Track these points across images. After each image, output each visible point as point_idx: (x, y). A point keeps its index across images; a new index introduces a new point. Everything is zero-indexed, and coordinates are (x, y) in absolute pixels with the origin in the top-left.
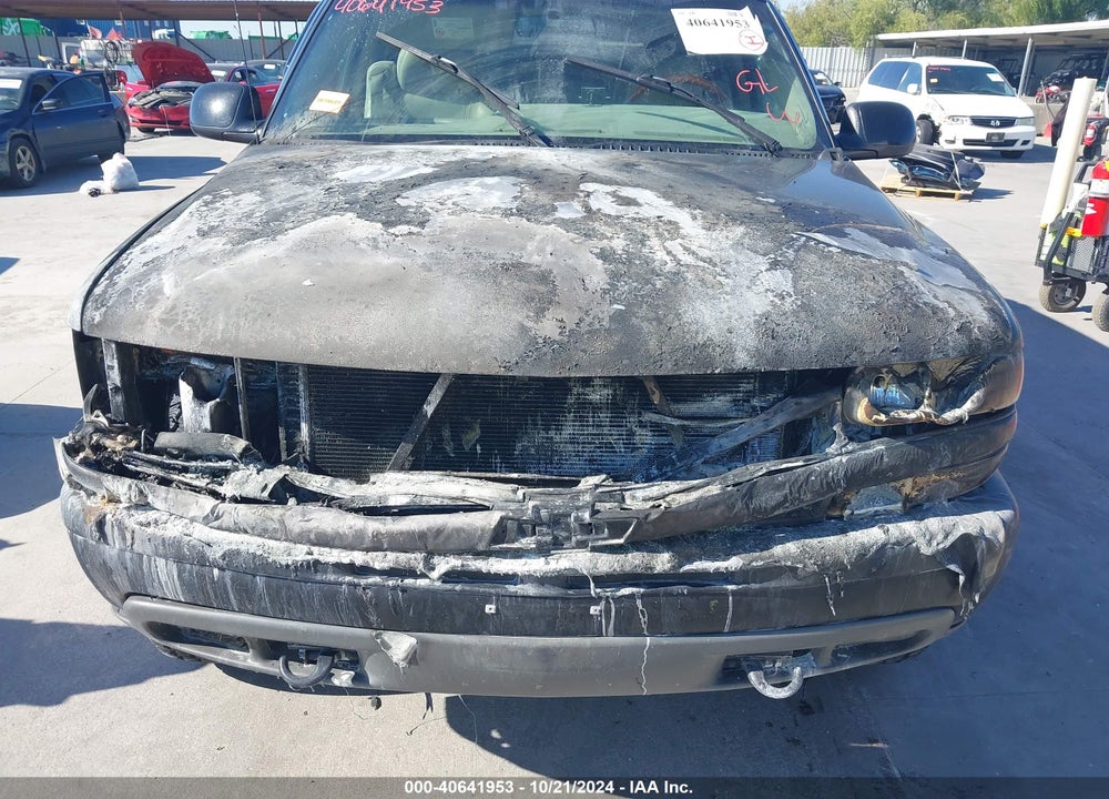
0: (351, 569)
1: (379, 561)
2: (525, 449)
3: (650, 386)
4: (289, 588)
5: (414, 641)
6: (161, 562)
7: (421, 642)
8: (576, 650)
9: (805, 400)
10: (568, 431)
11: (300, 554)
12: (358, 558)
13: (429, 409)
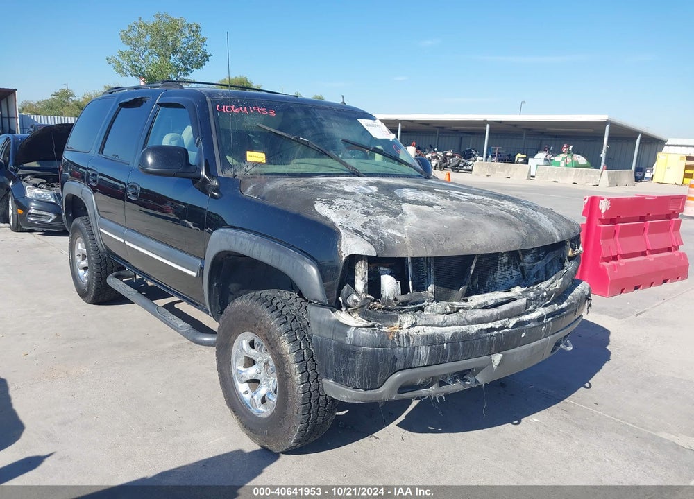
0: (489, 330)
1: (497, 324)
2: (489, 283)
3: (520, 253)
4: (471, 343)
5: (501, 355)
6: (423, 348)
7: (504, 355)
8: (538, 345)
9: (556, 252)
10: (498, 274)
11: (476, 328)
12: (489, 325)
13: (472, 271)
